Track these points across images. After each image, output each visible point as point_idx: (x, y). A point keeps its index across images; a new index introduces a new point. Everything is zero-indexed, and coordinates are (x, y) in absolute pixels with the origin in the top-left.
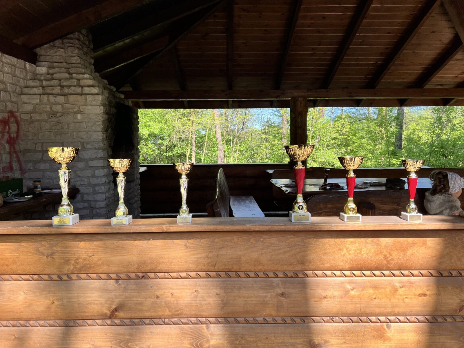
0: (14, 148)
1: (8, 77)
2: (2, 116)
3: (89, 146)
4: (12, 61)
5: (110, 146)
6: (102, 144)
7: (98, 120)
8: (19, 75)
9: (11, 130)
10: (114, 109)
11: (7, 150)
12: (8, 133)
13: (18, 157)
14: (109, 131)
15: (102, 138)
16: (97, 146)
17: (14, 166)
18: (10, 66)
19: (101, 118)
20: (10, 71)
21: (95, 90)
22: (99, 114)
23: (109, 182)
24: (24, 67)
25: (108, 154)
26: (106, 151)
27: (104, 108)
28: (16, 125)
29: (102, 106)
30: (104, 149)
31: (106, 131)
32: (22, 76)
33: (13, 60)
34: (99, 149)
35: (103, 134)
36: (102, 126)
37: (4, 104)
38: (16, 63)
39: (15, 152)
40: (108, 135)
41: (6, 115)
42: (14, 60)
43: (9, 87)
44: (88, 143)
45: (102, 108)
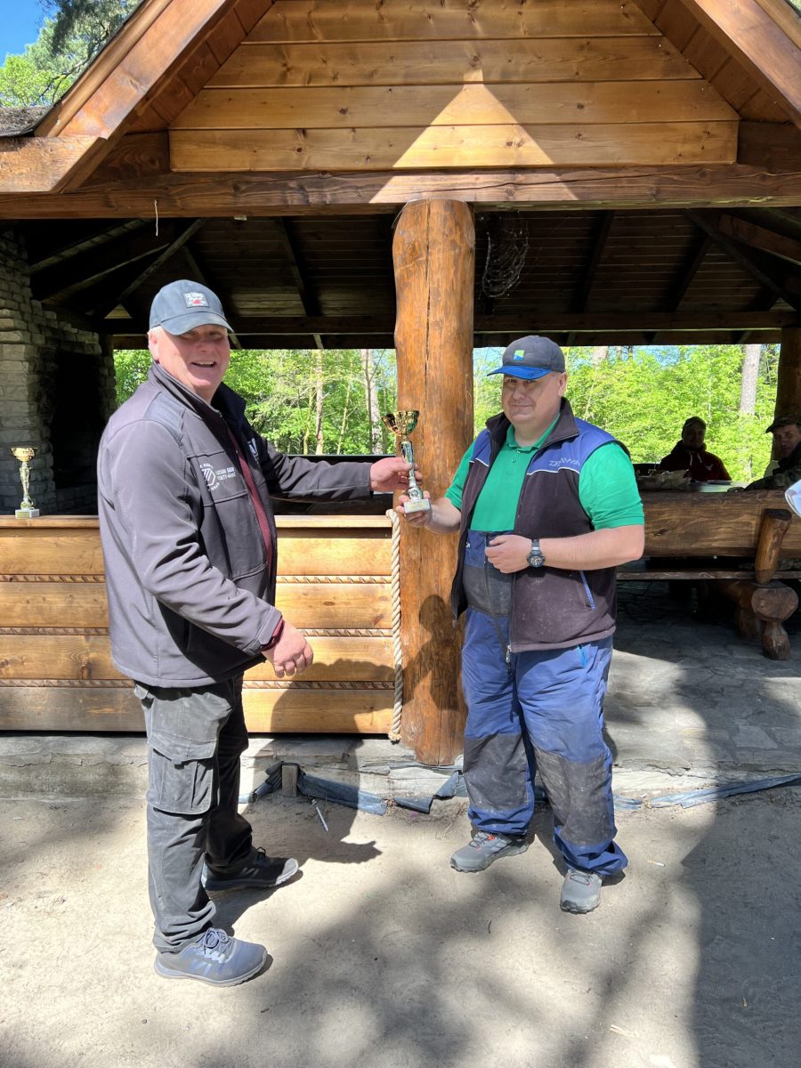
3: (8, 424)
5: (45, 423)
6: (28, 421)
7: (20, 384)
10: (53, 365)
14: (44, 399)
15: (28, 411)
16: (21, 423)
19: (25, 379)
21: (16, 336)
22: (22, 374)
23: (45, 480)
25: (41, 436)
26: (37, 431)
27: (30, 364)
29: (26, 361)
30: (31, 429)
31: (38, 399)
34: (24, 428)
35: (30, 404)
36: (27, 393)
40: (41, 405)
44: (7, 419)
45: (27, 364)
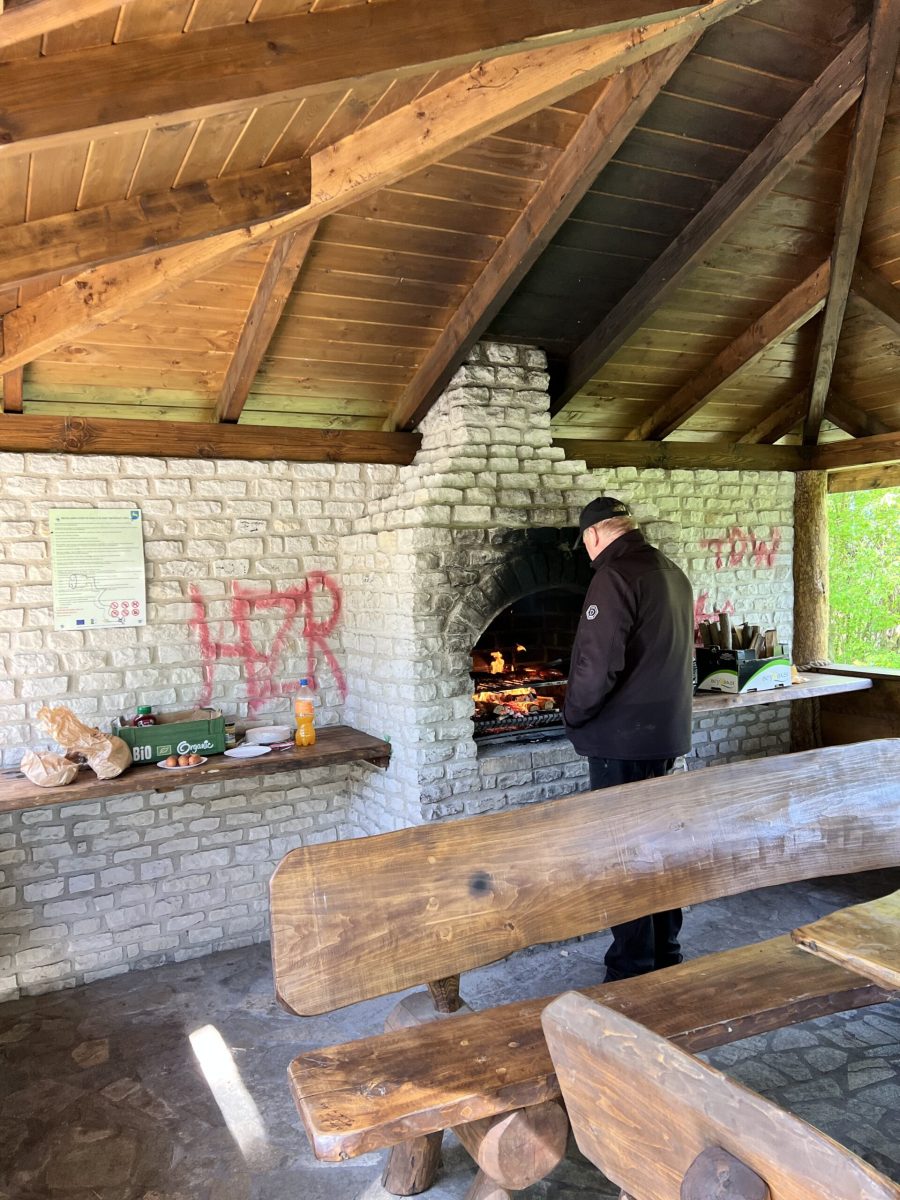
0: (323, 644)
1: (308, 507)
2: (287, 586)
4: (319, 474)
6: (415, 647)
8: (342, 497)
9: (316, 610)
10: (487, 553)
11: (301, 651)
12: (309, 616)
13: (332, 662)
14: (457, 610)
15: (413, 631)
16: (407, 650)
17: (319, 680)
18: (315, 483)
20: (314, 493)
22: (409, 575)
24: (356, 477)
28: (330, 600)
30: (419, 660)
31: (439, 612)
32: (351, 496)
33: (323, 471)
35: (418, 621)
37: (295, 561)
38: (333, 475)
39: (328, 652)
41: (299, 584)
42: (327, 469)
43: (312, 527)
45: (414, 558)
